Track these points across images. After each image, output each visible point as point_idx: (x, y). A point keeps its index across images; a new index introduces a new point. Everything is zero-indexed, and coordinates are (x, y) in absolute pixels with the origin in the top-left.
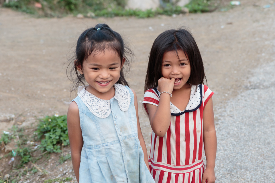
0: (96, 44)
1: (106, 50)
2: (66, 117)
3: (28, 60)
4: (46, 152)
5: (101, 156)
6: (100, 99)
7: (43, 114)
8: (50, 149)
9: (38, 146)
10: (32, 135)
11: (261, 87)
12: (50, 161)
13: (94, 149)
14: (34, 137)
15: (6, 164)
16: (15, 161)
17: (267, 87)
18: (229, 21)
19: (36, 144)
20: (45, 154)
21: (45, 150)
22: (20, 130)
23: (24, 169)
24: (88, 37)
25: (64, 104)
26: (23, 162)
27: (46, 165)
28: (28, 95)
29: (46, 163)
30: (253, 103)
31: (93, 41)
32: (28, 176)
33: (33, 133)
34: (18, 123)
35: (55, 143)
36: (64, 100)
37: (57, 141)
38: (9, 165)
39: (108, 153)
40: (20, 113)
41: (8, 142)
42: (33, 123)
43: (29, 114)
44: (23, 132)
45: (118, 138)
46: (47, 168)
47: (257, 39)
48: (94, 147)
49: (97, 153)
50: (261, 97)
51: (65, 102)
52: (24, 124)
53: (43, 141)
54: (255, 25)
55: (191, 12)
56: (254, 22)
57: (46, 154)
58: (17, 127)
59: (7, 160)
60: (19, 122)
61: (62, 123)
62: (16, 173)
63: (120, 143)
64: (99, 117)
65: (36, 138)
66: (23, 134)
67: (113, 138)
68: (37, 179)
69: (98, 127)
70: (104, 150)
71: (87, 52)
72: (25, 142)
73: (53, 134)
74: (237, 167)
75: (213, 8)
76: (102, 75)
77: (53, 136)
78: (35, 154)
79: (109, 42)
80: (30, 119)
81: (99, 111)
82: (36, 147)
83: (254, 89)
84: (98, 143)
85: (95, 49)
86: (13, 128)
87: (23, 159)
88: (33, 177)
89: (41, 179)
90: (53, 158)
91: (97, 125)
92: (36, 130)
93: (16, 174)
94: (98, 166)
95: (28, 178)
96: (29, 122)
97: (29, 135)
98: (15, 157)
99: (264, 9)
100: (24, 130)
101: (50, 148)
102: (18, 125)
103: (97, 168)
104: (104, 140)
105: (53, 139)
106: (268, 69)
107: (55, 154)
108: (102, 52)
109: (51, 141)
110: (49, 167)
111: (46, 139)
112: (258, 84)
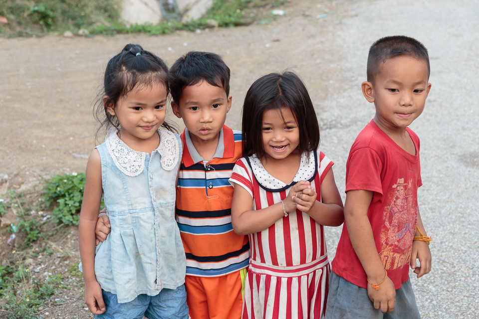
0: (140, 76)
1: (153, 83)
2: (84, 176)
3: (9, 97)
4: (62, 225)
5: (126, 226)
6: (132, 150)
7: (48, 173)
8: (69, 220)
9: (48, 216)
10: (37, 201)
11: (339, 126)
12: (69, 236)
13: (117, 217)
14: (41, 204)
15: (4, 243)
16: (17, 239)
17: (347, 126)
18: (275, 37)
19: (45, 215)
20: (60, 228)
21: (61, 222)
22: (20, 196)
23: (33, 250)
24: (125, 65)
25: (75, 158)
26: (29, 240)
27: (65, 243)
28: (20, 147)
29: (64, 240)
30: (333, 148)
31: (135, 71)
32: (40, 258)
33: (38, 199)
34: (15, 186)
35: (74, 212)
36: (73, 152)
37: (76, 209)
38: (9, 245)
39: (136, 222)
40: (15, 173)
41: (5, 213)
42: (36, 186)
43: (27, 173)
44: (23, 198)
45: (152, 204)
46: (67, 246)
47: (318, 61)
48: (117, 213)
49: (121, 222)
50: (342, 140)
51: (76, 155)
52: (23, 188)
53: (56, 209)
54: (311, 41)
55: (220, 26)
56: (309, 38)
57: (62, 228)
58: (15, 192)
59: (4, 238)
60: (15, 184)
61: (80, 183)
62: (22, 255)
63: (154, 210)
64: (126, 173)
65: (43, 206)
66: (24, 201)
67: (144, 203)
68: (57, 263)
69: (125, 187)
70: (130, 219)
71: (126, 87)
72: (29, 212)
73: (70, 199)
74: (333, 235)
75: (249, 20)
76: (147, 118)
77: (70, 203)
78: (45, 228)
79: (156, 73)
80: (31, 179)
81: (127, 165)
82: (45, 219)
83: (330, 128)
84: (123, 208)
85: (138, 83)
86: (7, 193)
87: (29, 236)
88: (49, 261)
89: (62, 262)
90: (72, 232)
91: (124, 184)
92: (42, 195)
93: (23, 257)
94: (121, 240)
95: (42, 262)
96: (30, 185)
97: (32, 202)
98: (15, 234)
99: (318, 19)
100: (25, 195)
101: (68, 218)
102: (15, 188)
103: (120, 242)
104: (132, 205)
105: (70, 207)
106: (342, 101)
107: (76, 228)
108: (149, 86)
109: (69, 210)
110: (69, 245)
111: (61, 207)
112: (334, 122)
